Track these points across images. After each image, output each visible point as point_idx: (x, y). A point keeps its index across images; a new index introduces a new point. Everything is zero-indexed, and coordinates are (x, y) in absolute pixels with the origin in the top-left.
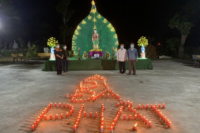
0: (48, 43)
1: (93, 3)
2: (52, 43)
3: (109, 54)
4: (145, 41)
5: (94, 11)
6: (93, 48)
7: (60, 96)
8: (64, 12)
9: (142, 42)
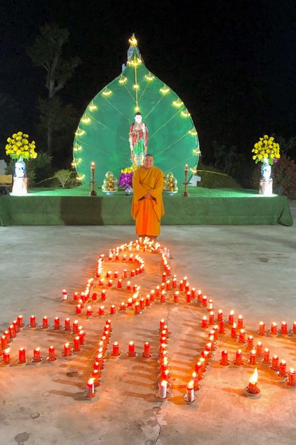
0: (7, 147)
1: (134, 41)
2: (19, 148)
3: (173, 180)
4: (271, 149)
5: (135, 62)
6: (130, 164)
7: (44, 295)
8: (52, 63)
9: (265, 150)
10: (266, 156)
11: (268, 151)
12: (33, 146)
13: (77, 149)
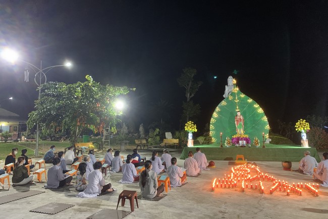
3: (258, 140)
4: (305, 126)
10: (302, 129)
11: (303, 126)
13: (211, 127)
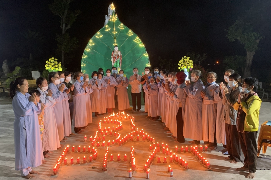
0: (46, 66)
1: (112, 7)
2: (53, 66)
4: (188, 63)
5: (114, 19)
8: (63, 13)
9: (185, 64)
10: (185, 67)
11: (187, 65)
12: (60, 65)
13: (83, 65)
